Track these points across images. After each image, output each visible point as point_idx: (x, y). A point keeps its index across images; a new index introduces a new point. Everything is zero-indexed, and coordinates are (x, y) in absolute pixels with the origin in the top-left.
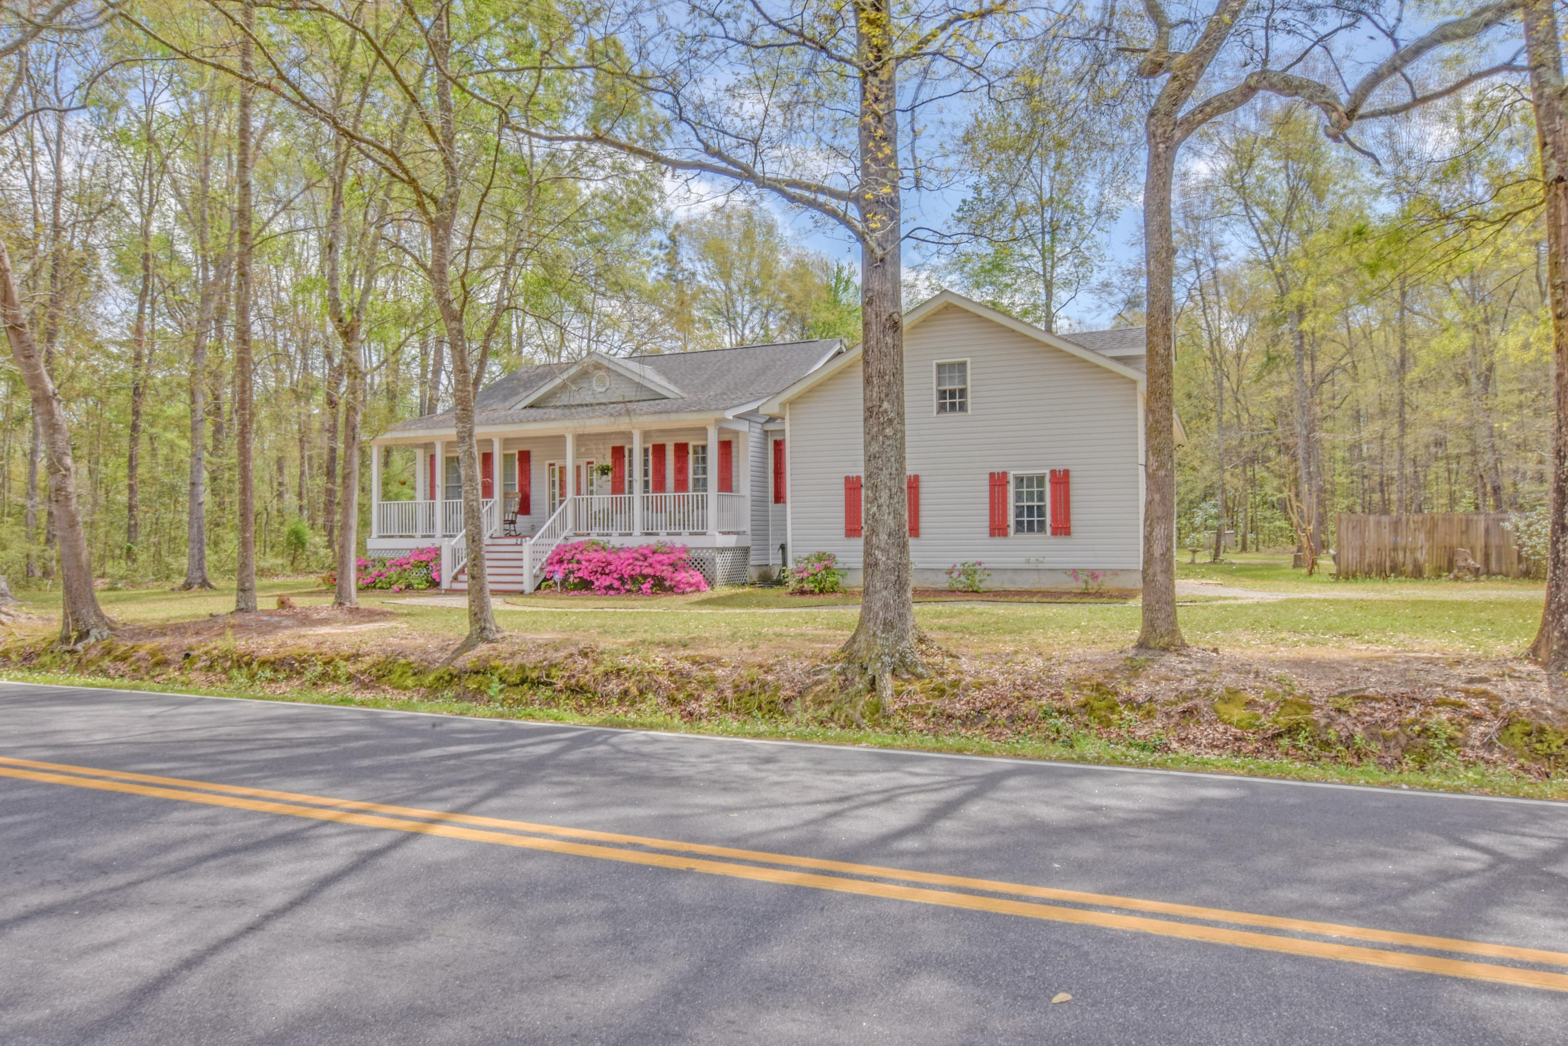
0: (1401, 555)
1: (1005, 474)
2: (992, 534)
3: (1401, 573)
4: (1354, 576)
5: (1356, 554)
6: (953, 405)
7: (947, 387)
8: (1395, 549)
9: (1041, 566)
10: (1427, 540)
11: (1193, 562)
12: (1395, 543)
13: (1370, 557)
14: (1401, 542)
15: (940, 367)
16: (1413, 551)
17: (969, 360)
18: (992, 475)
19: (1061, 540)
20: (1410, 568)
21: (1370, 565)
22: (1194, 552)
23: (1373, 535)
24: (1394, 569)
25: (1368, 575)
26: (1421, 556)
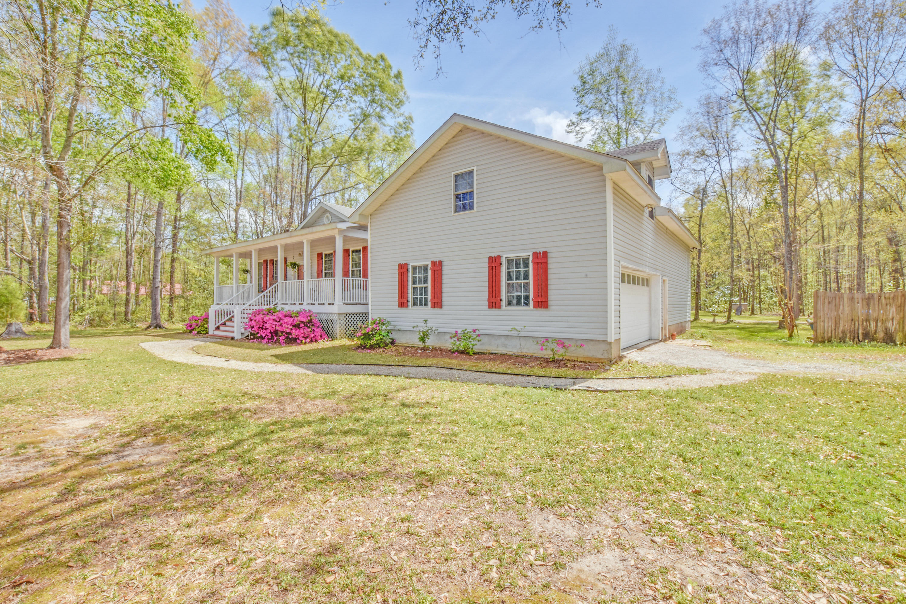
0: (873, 324)
1: (499, 257)
2: (490, 307)
3: (873, 339)
4: (830, 341)
5: (832, 324)
6: (464, 206)
7: (461, 192)
8: (867, 320)
9: (522, 334)
10: (898, 313)
11: (714, 321)
12: (868, 313)
13: (844, 325)
14: (873, 314)
15: (456, 176)
16: (884, 321)
17: (475, 169)
18: (490, 258)
19: (541, 312)
20: (881, 334)
21: (843, 332)
22: (715, 315)
23: (847, 309)
24: (866, 335)
25: (842, 340)
26: (892, 326)
